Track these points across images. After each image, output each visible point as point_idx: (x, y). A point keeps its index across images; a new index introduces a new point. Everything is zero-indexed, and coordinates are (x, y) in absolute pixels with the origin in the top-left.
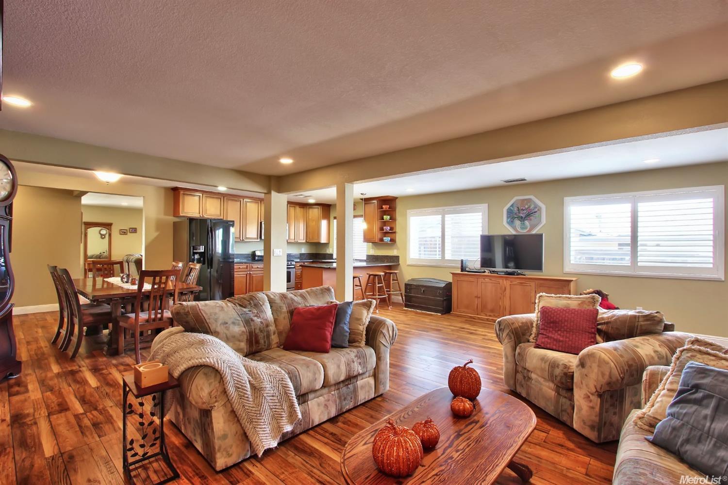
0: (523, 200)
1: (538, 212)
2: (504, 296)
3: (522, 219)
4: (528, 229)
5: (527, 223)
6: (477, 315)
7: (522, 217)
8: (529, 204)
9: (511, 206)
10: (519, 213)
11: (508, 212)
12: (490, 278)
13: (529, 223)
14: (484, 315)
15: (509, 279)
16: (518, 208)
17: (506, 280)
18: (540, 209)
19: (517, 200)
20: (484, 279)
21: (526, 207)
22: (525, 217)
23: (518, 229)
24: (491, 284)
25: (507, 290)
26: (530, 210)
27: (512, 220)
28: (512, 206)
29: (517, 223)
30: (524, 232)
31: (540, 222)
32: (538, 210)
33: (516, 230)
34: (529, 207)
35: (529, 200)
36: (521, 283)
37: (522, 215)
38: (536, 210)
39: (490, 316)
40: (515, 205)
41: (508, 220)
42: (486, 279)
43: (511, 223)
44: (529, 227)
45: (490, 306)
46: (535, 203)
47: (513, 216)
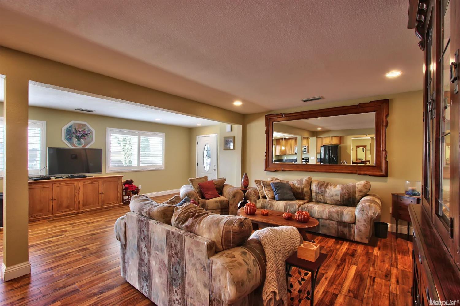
0: (80, 125)
1: (91, 134)
2: (78, 193)
3: (79, 138)
4: (83, 145)
5: (82, 140)
6: (53, 214)
7: (78, 136)
8: (84, 128)
9: (69, 127)
10: (76, 133)
11: (66, 131)
12: (66, 182)
13: (84, 141)
14: (60, 212)
15: (82, 180)
16: (75, 129)
17: (80, 181)
18: (92, 133)
19: (75, 124)
20: (60, 184)
21: (82, 129)
22: (81, 137)
23: (76, 145)
24: (66, 187)
25: (81, 189)
26: (85, 131)
27: (70, 137)
28: (71, 127)
29: (75, 140)
30: (80, 147)
31: (92, 140)
32: (91, 133)
33: (74, 145)
34: (84, 130)
35: (84, 125)
36: (92, 182)
37: (78, 135)
38: (89, 133)
39: (66, 211)
40: (73, 127)
41: (67, 138)
42: (62, 184)
43: (69, 139)
44: (84, 143)
45: (65, 204)
46: (88, 127)
47: (70, 134)
